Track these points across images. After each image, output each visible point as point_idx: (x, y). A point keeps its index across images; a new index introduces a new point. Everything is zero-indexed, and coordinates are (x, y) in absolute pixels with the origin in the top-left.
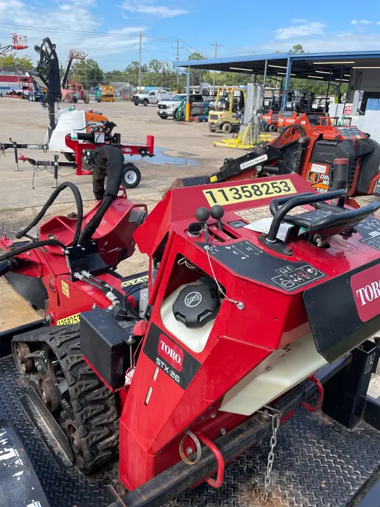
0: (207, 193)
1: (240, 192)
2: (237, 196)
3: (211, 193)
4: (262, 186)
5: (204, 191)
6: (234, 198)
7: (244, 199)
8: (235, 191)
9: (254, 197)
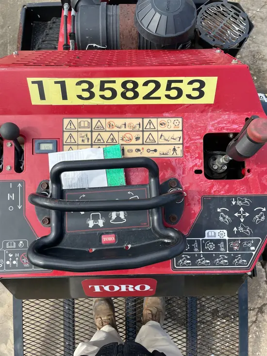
0: (33, 82)
1: (96, 90)
2: (86, 95)
3: (40, 84)
4: (146, 84)
5: (30, 80)
6: (80, 97)
7: (97, 101)
8: (86, 86)
9: (119, 101)
